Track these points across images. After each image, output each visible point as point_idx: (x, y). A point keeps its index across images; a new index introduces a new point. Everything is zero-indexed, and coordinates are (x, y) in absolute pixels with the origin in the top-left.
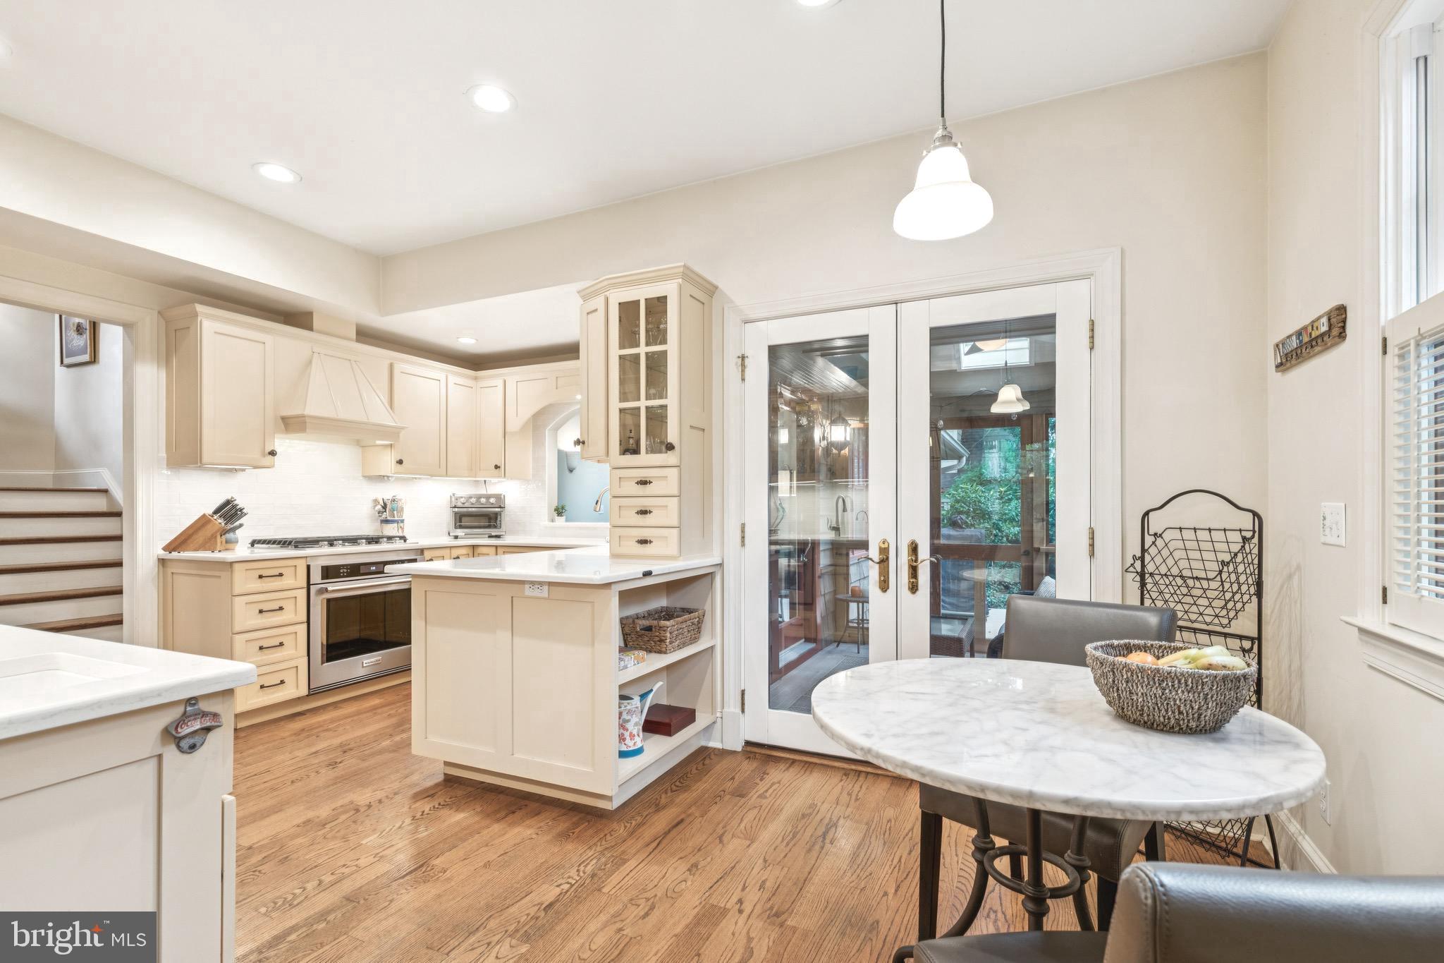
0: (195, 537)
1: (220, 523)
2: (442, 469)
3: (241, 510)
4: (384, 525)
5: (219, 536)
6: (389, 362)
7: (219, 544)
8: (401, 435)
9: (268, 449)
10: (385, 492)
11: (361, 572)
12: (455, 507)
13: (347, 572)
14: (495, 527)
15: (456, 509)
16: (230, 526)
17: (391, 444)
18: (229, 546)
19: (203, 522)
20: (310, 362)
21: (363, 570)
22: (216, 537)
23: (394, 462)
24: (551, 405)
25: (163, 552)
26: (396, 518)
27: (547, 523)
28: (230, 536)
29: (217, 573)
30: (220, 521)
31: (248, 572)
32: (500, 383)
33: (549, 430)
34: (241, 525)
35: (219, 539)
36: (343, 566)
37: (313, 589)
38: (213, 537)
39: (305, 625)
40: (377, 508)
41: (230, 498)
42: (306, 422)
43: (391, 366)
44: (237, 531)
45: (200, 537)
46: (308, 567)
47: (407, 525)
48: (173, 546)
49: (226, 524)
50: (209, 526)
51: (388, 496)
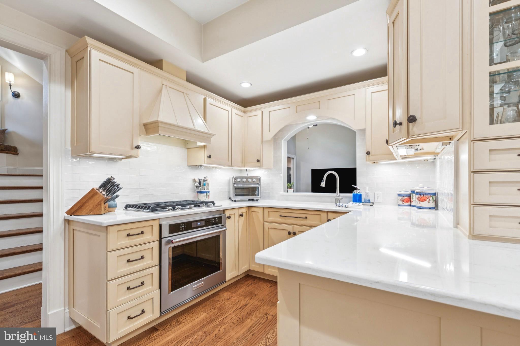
0: (87, 204)
1: (104, 195)
2: (229, 163)
3: (118, 186)
4: (199, 194)
5: (103, 204)
6: (204, 97)
7: (103, 209)
8: (212, 139)
9: (135, 145)
10: (200, 175)
11: (193, 226)
12: (235, 184)
13: (184, 228)
14: (255, 195)
15: (236, 185)
16: (110, 197)
17: (205, 146)
18: (110, 209)
19: (92, 194)
20: (161, 91)
21: (193, 225)
22: (101, 204)
23: (206, 157)
24: (287, 126)
25: (66, 215)
26: (206, 190)
27: (282, 193)
28: (112, 203)
29: (98, 233)
30: (104, 193)
31: (119, 232)
32: (259, 113)
33: (284, 140)
34: (117, 196)
35: (103, 206)
36: (182, 223)
37: (164, 241)
38: (99, 204)
39: (158, 267)
40: (196, 184)
41: (110, 177)
42: (159, 126)
43: (205, 99)
44: (116, 200)
45: (91, 204)
46: (161, 226)
47: (210, 194)
48: (72, 211)
49: (107, 195)
50: (96, 197)
51: (202, 178)
